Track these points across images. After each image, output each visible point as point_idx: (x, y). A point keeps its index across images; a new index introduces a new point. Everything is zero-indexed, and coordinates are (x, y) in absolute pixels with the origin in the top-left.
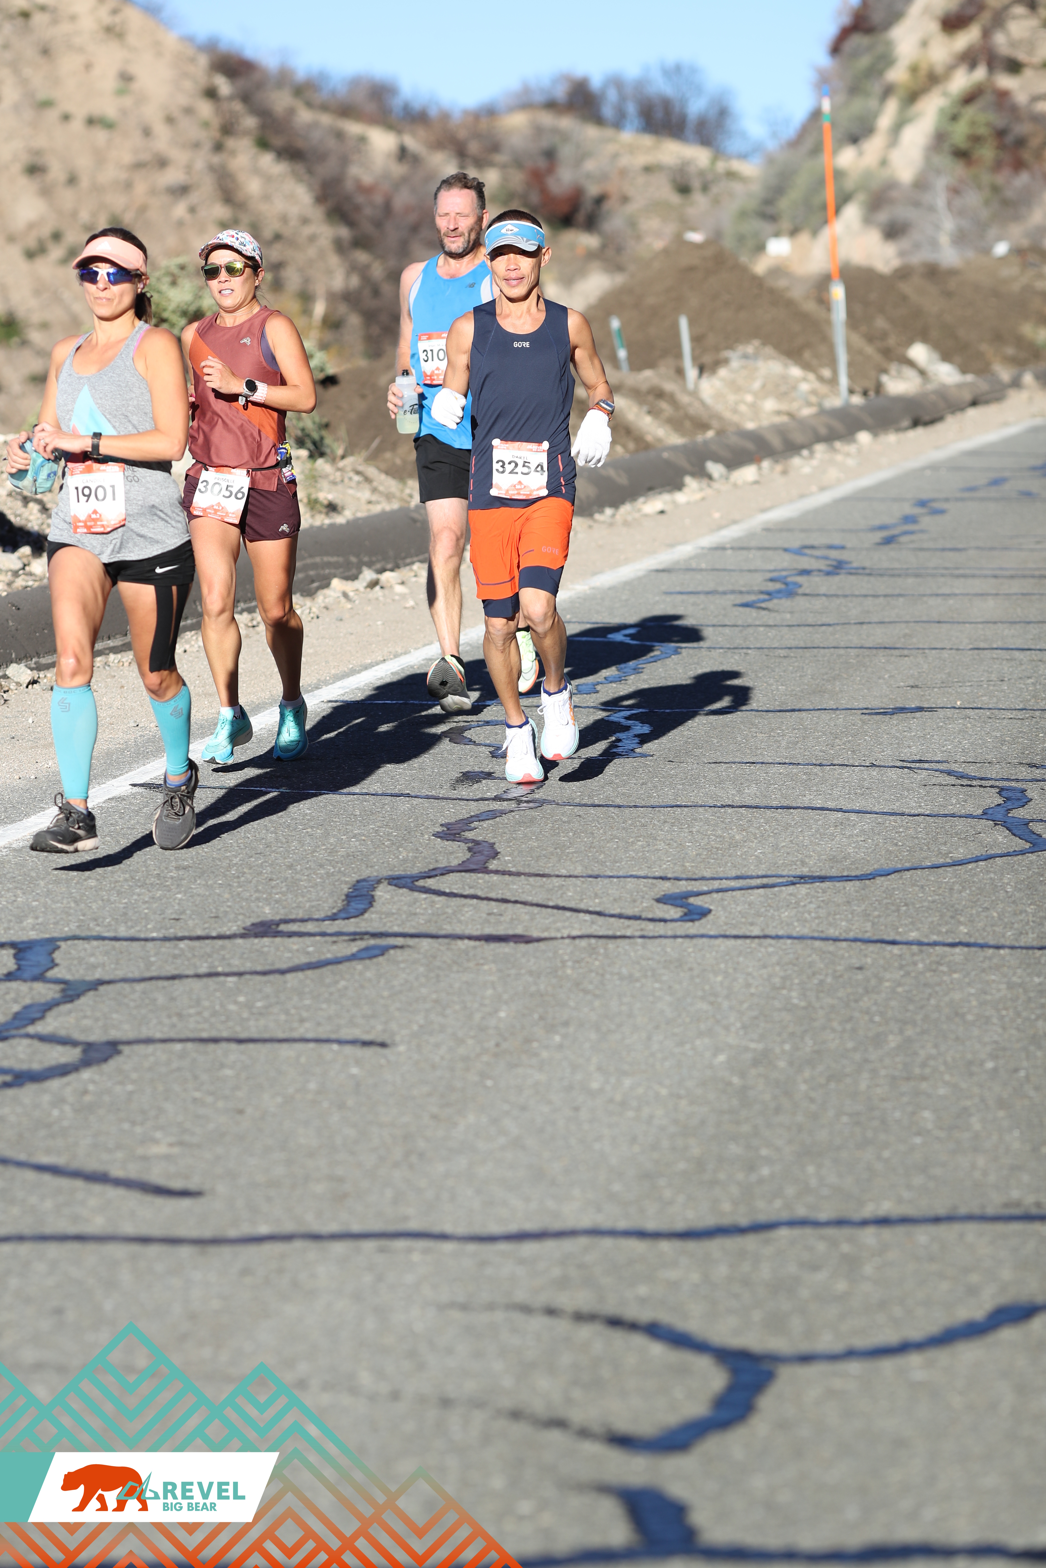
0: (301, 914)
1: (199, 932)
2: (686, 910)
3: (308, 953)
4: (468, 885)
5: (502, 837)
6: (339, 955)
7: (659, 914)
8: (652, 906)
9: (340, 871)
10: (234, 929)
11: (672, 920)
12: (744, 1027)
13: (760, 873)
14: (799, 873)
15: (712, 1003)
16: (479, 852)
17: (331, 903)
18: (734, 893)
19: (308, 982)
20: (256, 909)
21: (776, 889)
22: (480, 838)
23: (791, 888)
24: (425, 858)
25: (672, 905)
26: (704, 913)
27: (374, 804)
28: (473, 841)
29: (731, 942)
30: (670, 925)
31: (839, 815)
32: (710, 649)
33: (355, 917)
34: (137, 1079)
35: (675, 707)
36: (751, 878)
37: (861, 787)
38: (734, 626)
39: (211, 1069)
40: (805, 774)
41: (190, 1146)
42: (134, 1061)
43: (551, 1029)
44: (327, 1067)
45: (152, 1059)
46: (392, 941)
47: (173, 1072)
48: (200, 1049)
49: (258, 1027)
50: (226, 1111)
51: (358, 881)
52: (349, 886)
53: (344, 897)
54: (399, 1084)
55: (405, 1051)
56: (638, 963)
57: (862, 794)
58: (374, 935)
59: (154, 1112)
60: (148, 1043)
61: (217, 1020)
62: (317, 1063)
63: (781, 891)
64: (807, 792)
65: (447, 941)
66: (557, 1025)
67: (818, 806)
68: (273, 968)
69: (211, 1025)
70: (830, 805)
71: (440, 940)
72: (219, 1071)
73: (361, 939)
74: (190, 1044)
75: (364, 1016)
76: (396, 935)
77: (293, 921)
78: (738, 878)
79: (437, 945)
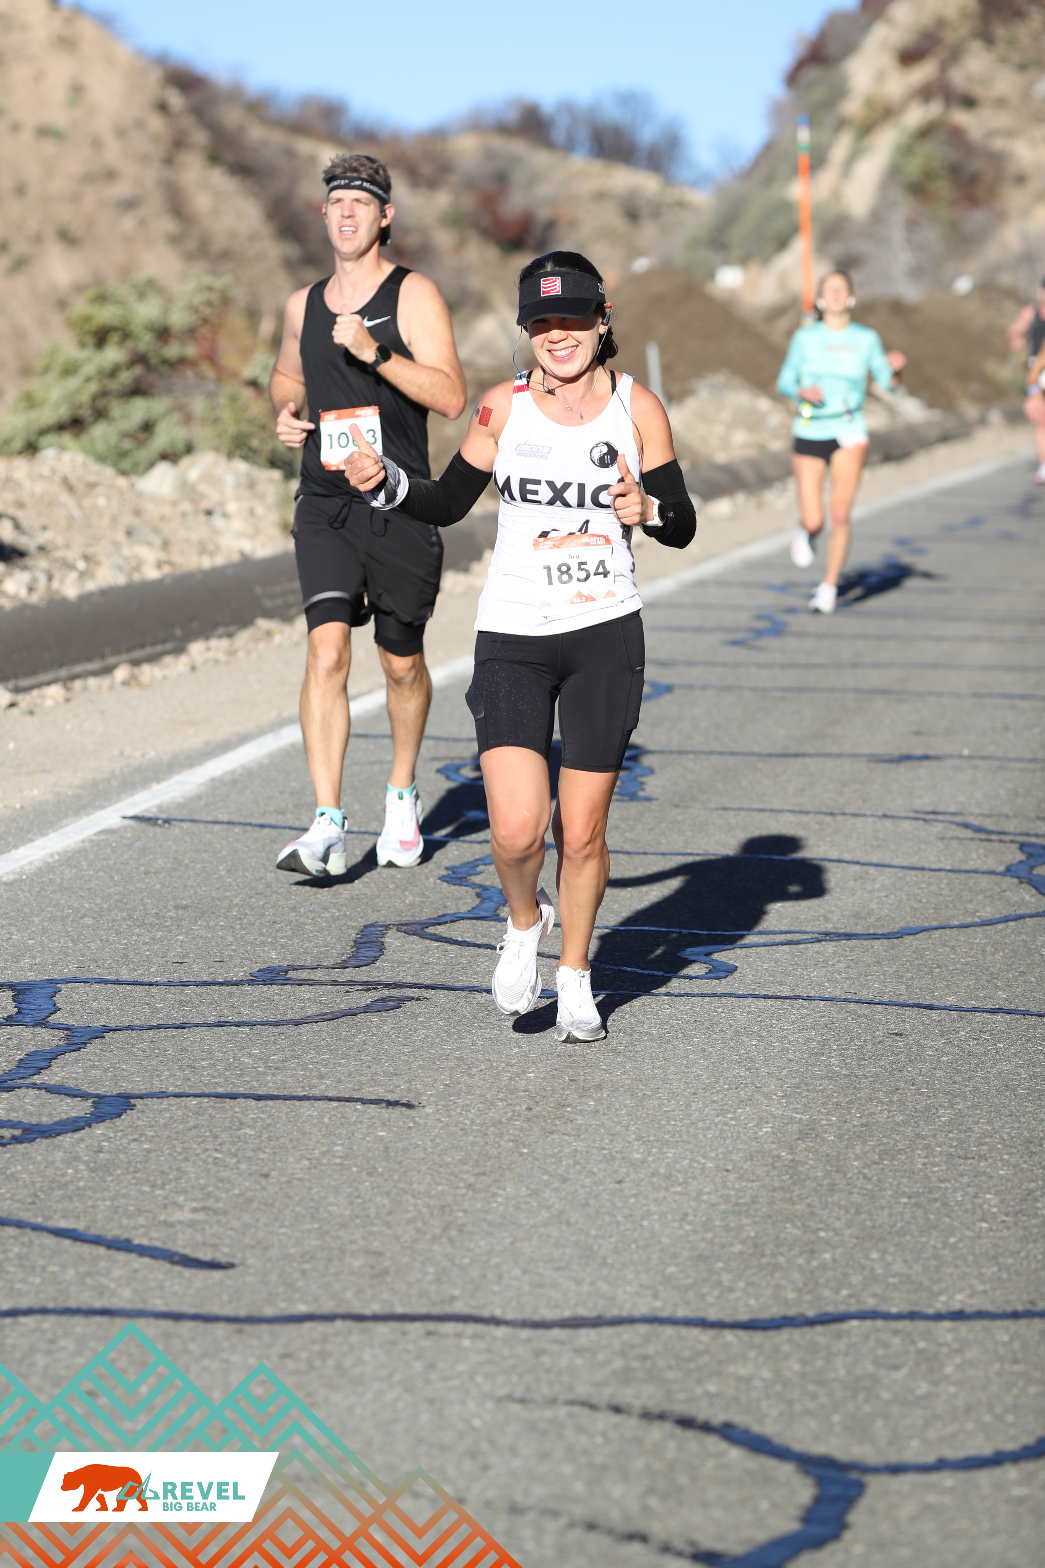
0: (309, 961)
1: (205, 978)
2: (710, 967)
3: (321, 1003)
4: (480, 933)
6: (354, 1006)
9: (345, 915)
10: (241, 975)
11: (697, 978)
12: (786, 1096)
13: (783, 929)
14: (823, 930)
15: (749, 1069)
16: (488, 898)
17: (341, 950)
18: (759, 949)
19: (324, 1035)
20: (262, 954)
21: (802, 946)
22: (488, 883)
23: (818, 945)
24: (433, 903)
26: (731, 970)
28: (481, 886)
29: (762, 1003)
30: (696, 982)
31: (857, 868)
32: (703, 688)
33: (366, 965)
34: (153, 1137)
35: (674, 748)
36: (774, 933)
37: (877, 839)
38: (725, 665)
39: (230, 1127)
40: (817, 823)
41: (216, 1212)
42: (148, 1117)
43: (584, 1093)
44: (353, 1128)
45: (168, 1115)
46: (407, 992)
47: (190, 1130)
48: (217, 1105)
49: (275, 1083)
50: (250, 1175)
51: (365, 927)
52: (357, 931)
53: (352, 943)
54: (430, 1150)
55: (433, 1112)
56: (667, 1023)
57: (879, 846)
58: (387, 986)
59: (175, 1173)
60: (162, 1097)
61: (232, 1074)
62: (342, 1124)
63: (807, 949)
64: (821, 843)
65: (465, 993)
66: (589, 1089)
67: (835, 857)
68: (285, 1018)
69: (226, 1079)
70: (847, 856)
71: (457, 992)
72: (238, 1130)
73: (374, 989)
74: (206, 1100)
75: (386, 1074)
76: (411, 986)
77: (302, 968)
78: (760, 933)
79: (454, 998)
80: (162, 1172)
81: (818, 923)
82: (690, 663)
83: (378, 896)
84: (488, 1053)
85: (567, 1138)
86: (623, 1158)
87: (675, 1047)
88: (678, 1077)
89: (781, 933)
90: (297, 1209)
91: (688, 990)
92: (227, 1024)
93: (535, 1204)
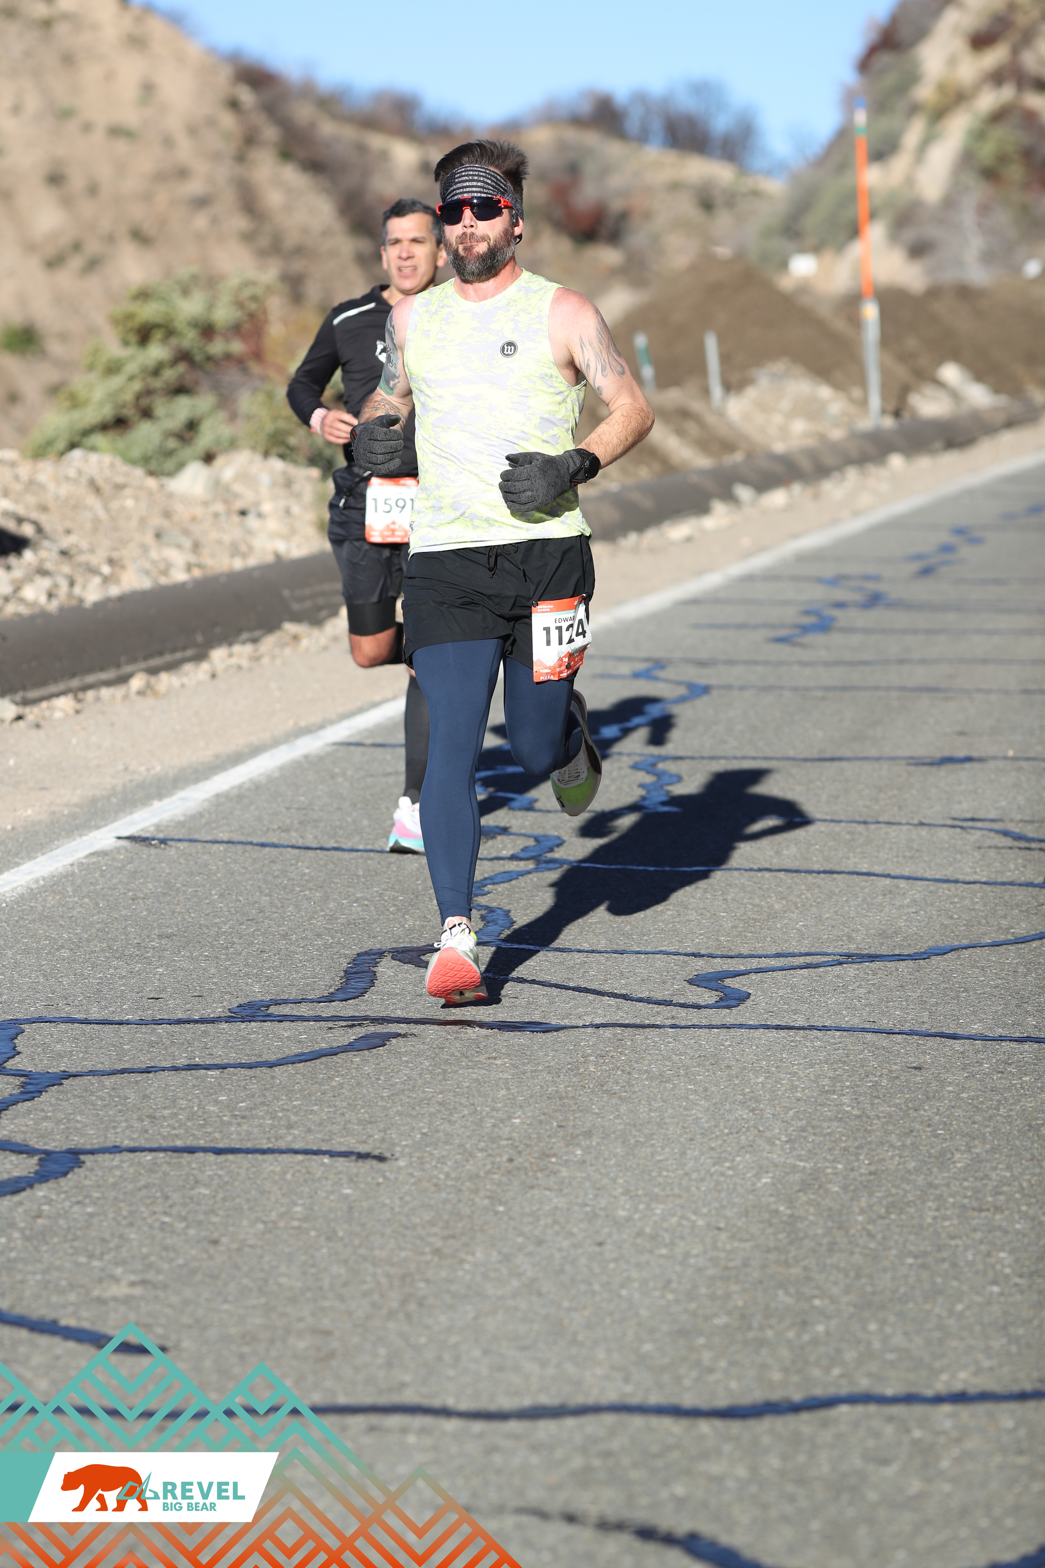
0: (294, 994)
1: (180, 1016)
2: (722, 994)
3: (300, 1042)
5: (518, 903)
6: (335, 1045)
7: (692, 999)
8: (683, 989)
9: (339, 943)
10: (219, 1011)
11: (706, 1007)
12: (790, 1141)
13: (803, 950)
15: (753, 1110)
16: (493, 921)
17: (329, 981)
18: (775, 974)
19: (299, 1077)
20: (244, 987)
21: (821, 970)
22: (494, 904)
23: (838, 968)
25: (705, 988)
26: (742, 997)
27: (379, 863)
28: (486, 911)
29: (774, 1034)
30: (705, 1012)
31: (888, 881)
32: (742, 688)
33: (354, 998)
34: (98, 1199)
35: (705, 754)
36: (793, 955)
37: (910, 849)
38: (767, 663)
39: (184, 1186)
40: (849, 833)
41: (155, 1286)
42: (96, 1176)
43: (571, 1141)
44: (317, 1185)
45: (118, 1173)
46: (394, 1028)
47: (140, 1189)
48: (175, 1161)
49: (239, 1134)
50: (198, 1242)
51: (358, 955)
52: (348, 960)
53: (342, 974)
54: (397, 1209)
55: (406, 1166)
56: (669, 1059)
57: (911, 858)
58: (375, 1020)
59: (116, 1241)
60: (115, 1153)
61: (194, 1125)
62: (306, 1181)
63: (826, 972)
64: (851, 855)
65: (456, 1028)
66: (578, 1135)
67: (864, 870)
68: (260, 1060)
69: (187, 1131)
70: (877, 869)
72: (192, 1189)
73: (360, 1025)
74: (161, 1155)
75: (360, 1122)
76: (399, 1021)
77: (285, 1002)
78: (778, 955)
79: (444, 1034)
80: (103, 1240)
81: (840, 943)
82: (731, 662)
83: (376, 921)
84: (473, 1096)
85: (548, 1193)
86: (607, 1216)
87: (675, 1086)
88: (676, 1120)
89: (801, 955)
90: (245, 1281)
91: (695, 1021)
92: (197, 1067)
93: (505, 1271)
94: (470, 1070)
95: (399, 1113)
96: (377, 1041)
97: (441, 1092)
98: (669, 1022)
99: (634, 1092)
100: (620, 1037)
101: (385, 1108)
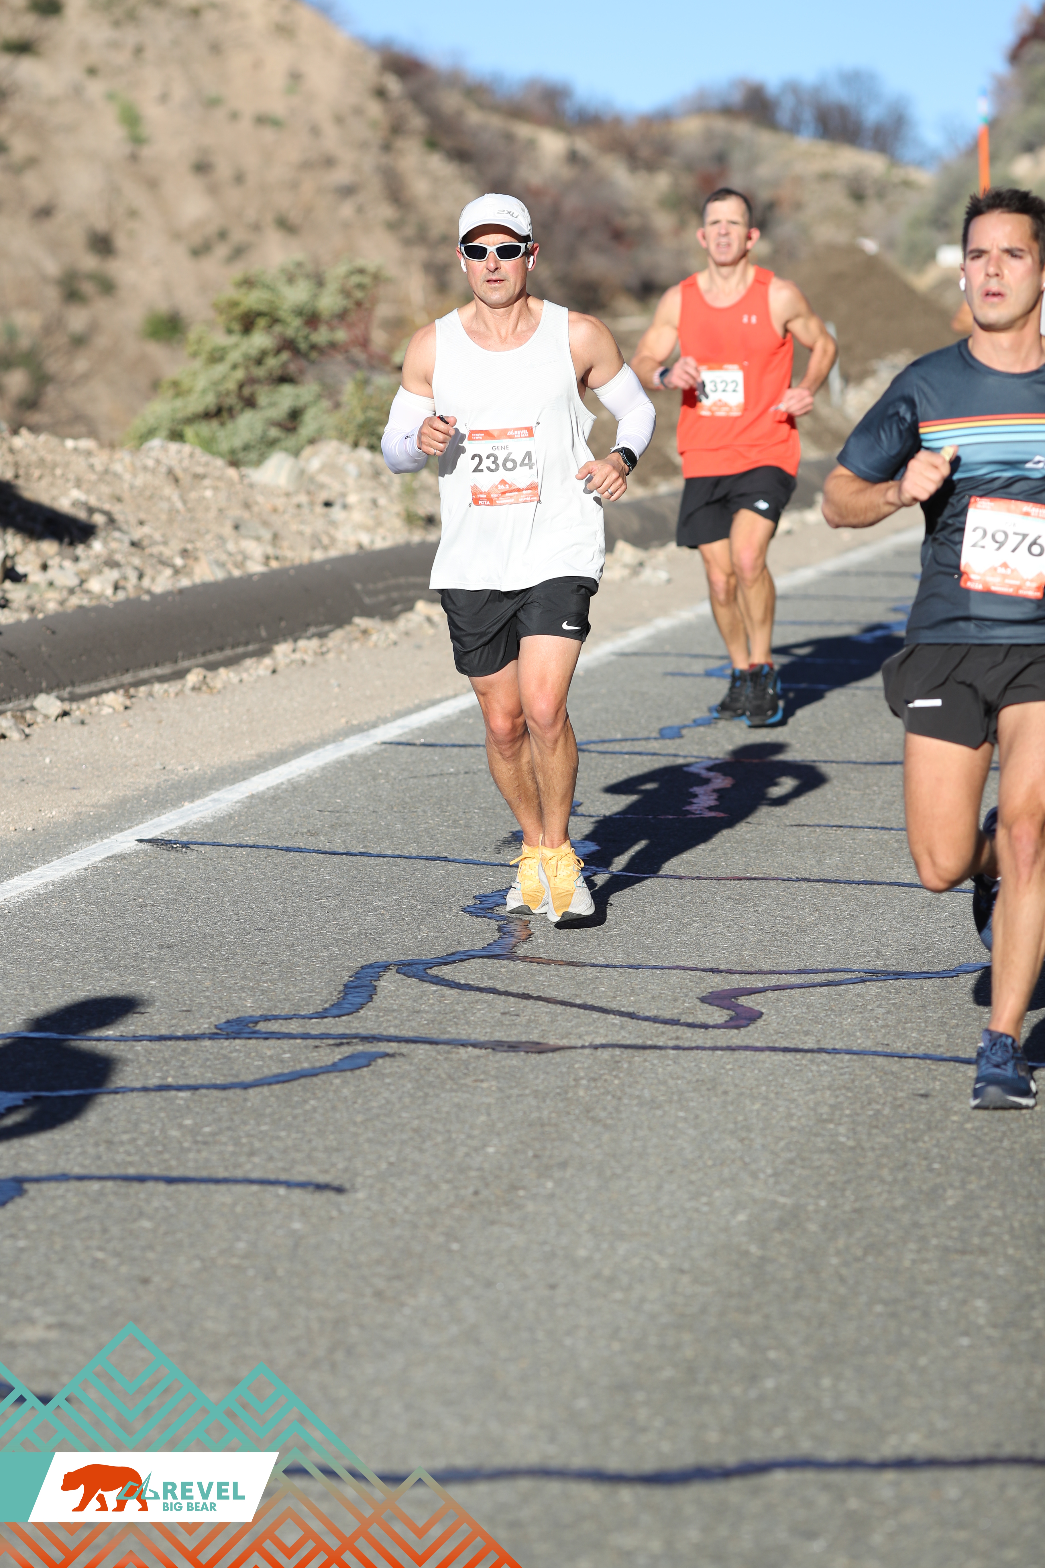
0: (286, 1010)
2: (733, 1013)
3: (282, 1061)
6: (318, 1064)
7: (702, 1018)
8: (694, 1007)
9: (345, 955)
10: (205, 1027)
11: (714, 1027)
12: (775, 1174)
13: (827, 966)
15: (742, 1140)
17: (326, 996)
18: (793, 991)
19: (273, 1099)
20: (236, 1001)
21: (843, 988)
23: (860, 986)
24: (445, 940)
25: (717, 1006)
26: (753, 1017)
27: (401, 868)
29: (780, 1057)
30: (712, 1032)
33: (348, 1014)
34: (33, 1231)
36: (815, 972)
39: (126, 1219)
41: (72, 1330)
42: (37, 1206)
43: (544, 1172)
44: (266, 1218)
45: (60, 1203)
46: (384, 1047)
47: (79, 1222)
48: (123, 1190)
49: (200, 1161)
50: (128, 1280)
51: (362, 967)
52: (351, 973)
53: (342, 988)
54: (346, 1247)
55: (364, 1198)
56: (665, 1083)
58: (365, 1039)
59: (42, 1278)
60: (62, 1181)
61: (151, 1151)
62: (256, 1214)
63: (847, 991)
65: (447, 1048)
66: (552, 1166)
68: (235, 1080)
69: (142, 1158)
71: (440, 1047)
73: (348, 1043)
74: (111, 1184)
75: (328, 1150)
76: (390, 1039)
77: (276, 1018)
78: (800, 972)
79: (434, 1054)
81: (868, 959)
83: (388, 931)
84: (451, 1122)
85: (508, 1229)
86: (566, 1256)
87: (665, 1113)
88: (659, 1150)
89: (825, 971)
91: (700, 1043)
92: (168, 1088)
93: (446, 1317)
94: (453, 1094)
95: (369, 1141)
96: (363, 1061)
97: (418, 1117)
98: (671, 1043)
99: (621, 1120)
100: (617, 1059)
101: (356, 1135)
